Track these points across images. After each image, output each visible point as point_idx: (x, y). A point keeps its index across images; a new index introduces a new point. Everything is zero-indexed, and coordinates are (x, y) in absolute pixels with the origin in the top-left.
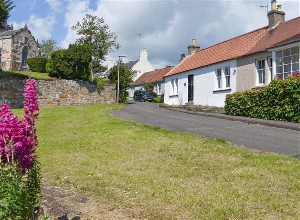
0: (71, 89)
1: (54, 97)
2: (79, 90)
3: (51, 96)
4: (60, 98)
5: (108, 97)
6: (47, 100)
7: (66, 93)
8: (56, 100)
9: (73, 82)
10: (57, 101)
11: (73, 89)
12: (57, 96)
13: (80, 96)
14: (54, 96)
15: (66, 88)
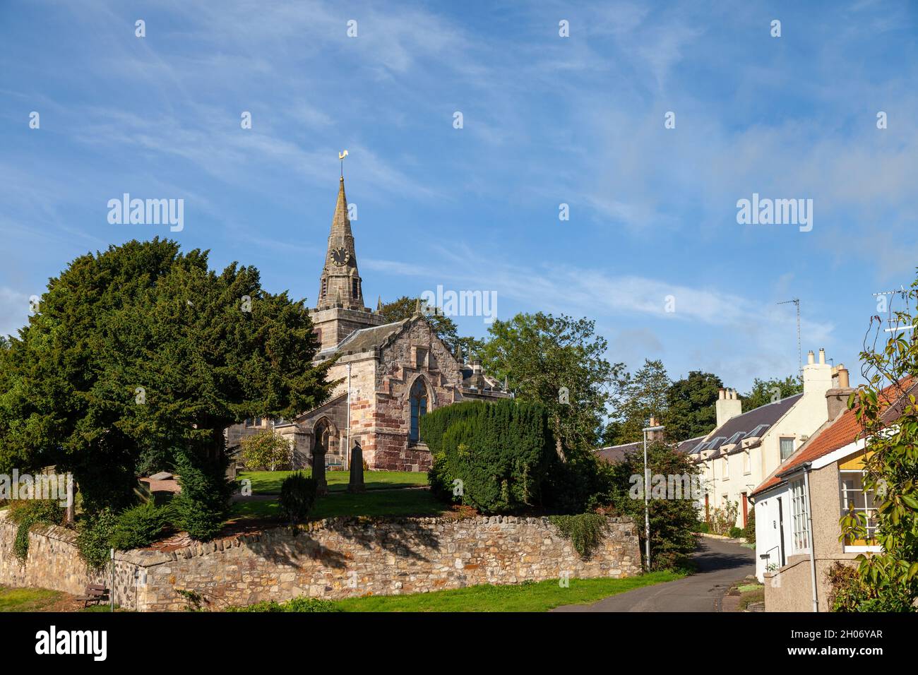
0: (498, 542)
1: (450, 567)
2: (519, 544)
3: (442, 566)
4: (465, 568)
5: (612, 558)
6: (431, 576)
7: (482, 555)
8: (456, 574)
9: (501, 522)
10: (459, 578)
11: (501, 542)
12: (459, 564)
13: (522, 561)
14: (451, 564)
15: (482, 540)
